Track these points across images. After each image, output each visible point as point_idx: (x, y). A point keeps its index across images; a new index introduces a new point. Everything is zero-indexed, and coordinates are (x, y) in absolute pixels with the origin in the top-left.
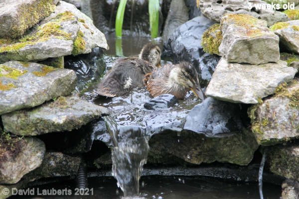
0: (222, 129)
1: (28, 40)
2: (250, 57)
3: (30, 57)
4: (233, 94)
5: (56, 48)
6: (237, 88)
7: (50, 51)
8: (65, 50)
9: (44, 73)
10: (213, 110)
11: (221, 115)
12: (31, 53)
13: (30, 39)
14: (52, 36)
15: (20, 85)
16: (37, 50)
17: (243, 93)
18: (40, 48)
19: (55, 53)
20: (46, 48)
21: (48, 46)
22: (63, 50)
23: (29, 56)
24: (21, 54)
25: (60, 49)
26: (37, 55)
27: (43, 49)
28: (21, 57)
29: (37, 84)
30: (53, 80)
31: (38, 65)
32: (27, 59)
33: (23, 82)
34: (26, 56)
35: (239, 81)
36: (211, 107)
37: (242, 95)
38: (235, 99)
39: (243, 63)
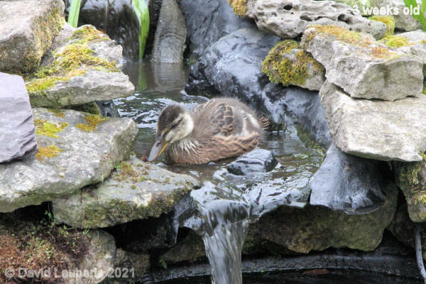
0: (364, 201)
1: (47, 73)
2: (384, 90)
3: (64, 101)
4: (387, 148)
5: (109, 86)
6: (389, 138)
7: (99, 90)
8: (125, 88)
9: (92, 125)
10: (350, 172)
11: (360, 179)
12: (66, 94)
13: (50, 71)
14: (84, 66)
15: (67, 146)
16: (77, 90)
17: (399, 146)
18: (82, 87)
19: (108, 93)
20: (90, 86)
21: (94, 83)
22: (122, 88)
23: (63, 99)
24: (50, 97)
25: (115, 87)
26: (76, 98)
27: (86, 88)
28: (49, 100)
29: (93, 145)
30: (111, 137)
31: (78, 113)
32: (60, 104)
33: (70, 142)
34: (57, 100)
35: (384, 126)
36: (347, 168)
37: (400, 150)
38: (392, 156)
39: (373, 100)
